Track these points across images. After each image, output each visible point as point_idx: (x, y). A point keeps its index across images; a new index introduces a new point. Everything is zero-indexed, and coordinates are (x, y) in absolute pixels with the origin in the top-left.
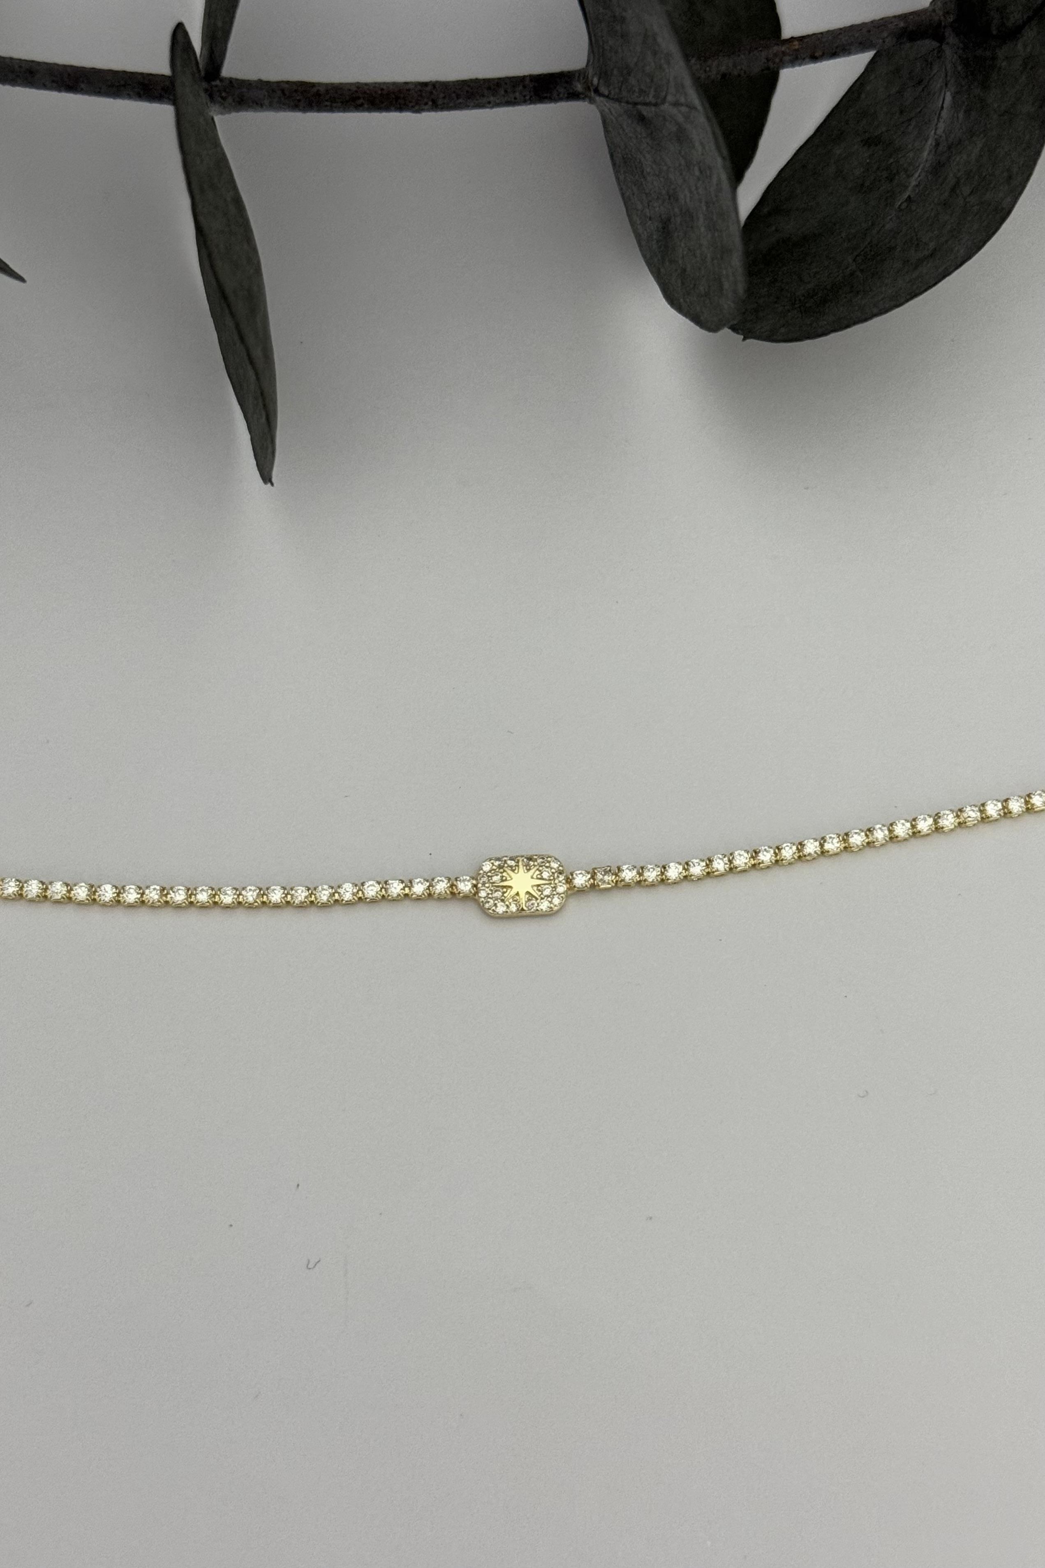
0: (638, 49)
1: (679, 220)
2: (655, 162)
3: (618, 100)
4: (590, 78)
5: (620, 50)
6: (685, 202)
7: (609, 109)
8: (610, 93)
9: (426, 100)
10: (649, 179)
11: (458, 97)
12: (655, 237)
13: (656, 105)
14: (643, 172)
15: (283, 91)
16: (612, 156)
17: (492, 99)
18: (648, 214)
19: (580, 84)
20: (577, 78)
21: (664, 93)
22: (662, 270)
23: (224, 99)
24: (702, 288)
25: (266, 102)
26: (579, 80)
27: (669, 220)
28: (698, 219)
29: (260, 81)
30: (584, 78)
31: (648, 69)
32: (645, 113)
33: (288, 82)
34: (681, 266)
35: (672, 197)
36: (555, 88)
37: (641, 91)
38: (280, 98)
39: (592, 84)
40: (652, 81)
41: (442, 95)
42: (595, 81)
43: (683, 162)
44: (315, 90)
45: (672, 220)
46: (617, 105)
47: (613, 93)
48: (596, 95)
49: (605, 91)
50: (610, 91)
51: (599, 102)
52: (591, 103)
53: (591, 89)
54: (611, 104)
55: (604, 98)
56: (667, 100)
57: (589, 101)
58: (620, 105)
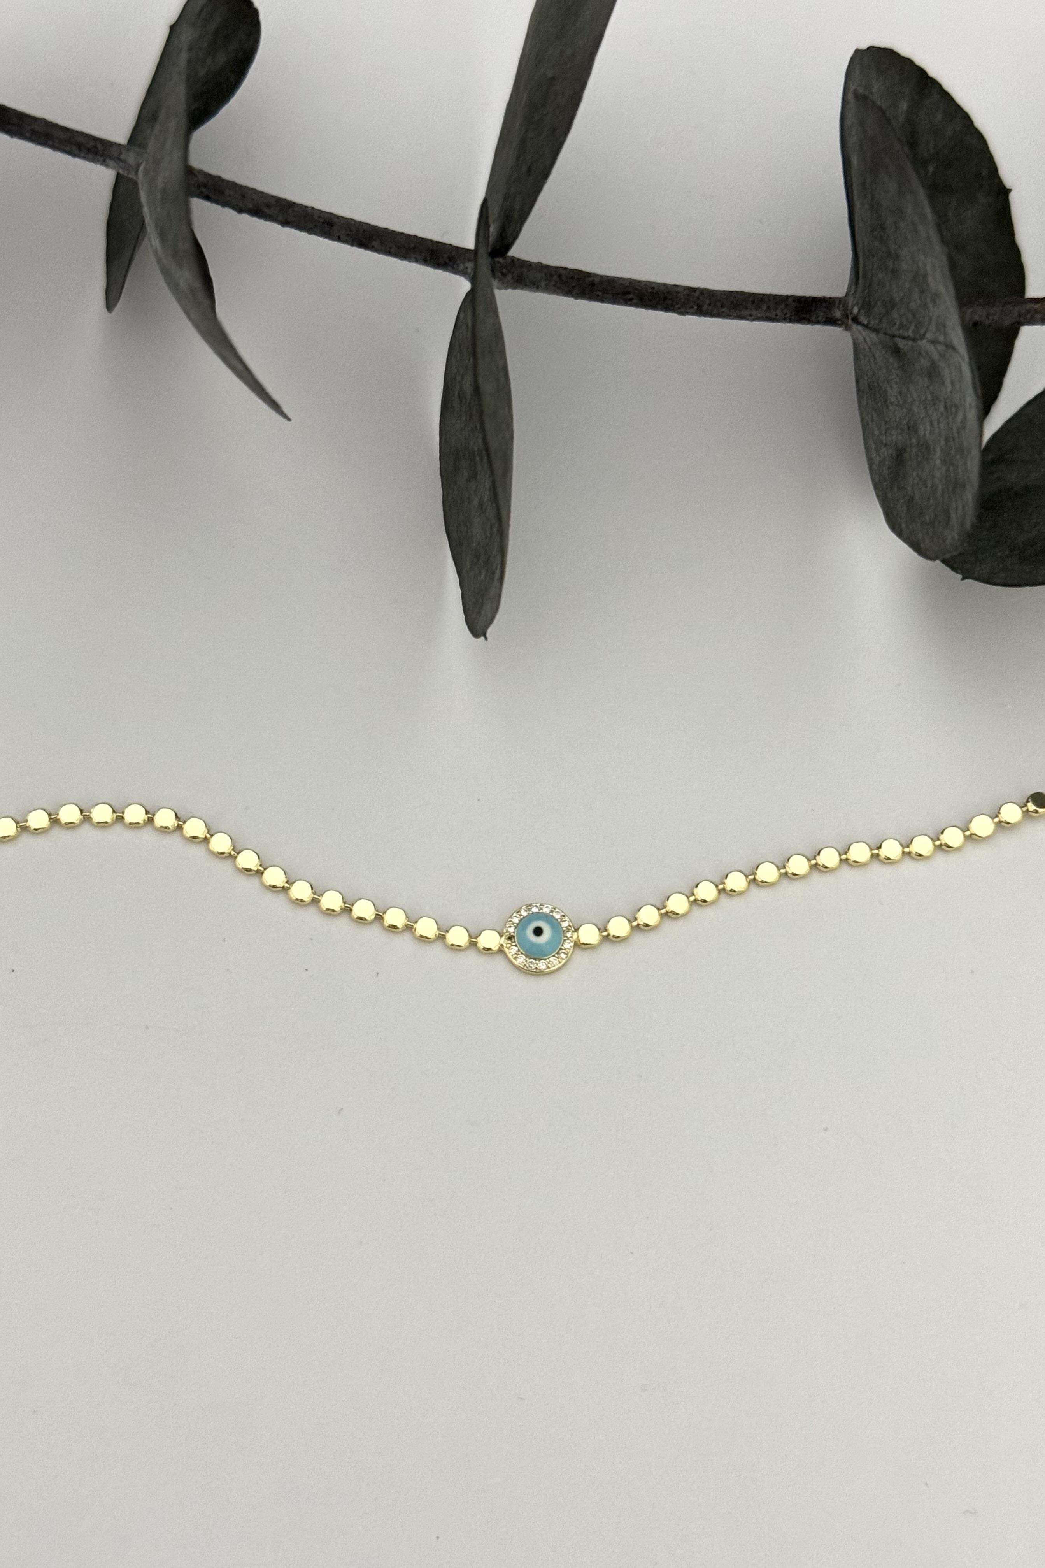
1: (914, 450)
2: (900, 393)
3: (876, 331)
4: (849, 307)
5: (888, 285)
6: (925, 434)
7: (865, 339)
8: (869, 323)
9: (691, 305)
10: (891, 408)
11: (722, 306)
12: (887, 463)
13: (914, 340)
14: (886, 401)
15: (560, 276)
16: (857, 381)
17: (754, 312)
18: (884, 442)
19: (839, 310)
20: (837, 306)
21: (924, 330)
22: (889, 495)
23: (504, 275)
24: (927, 518)
25: (543, 284)
26: (838, 307)
27: (905, 449)
28: (935, 451)
29: (541, 264)
30: (843, 306)
31: (913, 306)
32: (901, 346)
33: (566, 269)
34: (909, 493)
35: (912, 428)
36: (815, 310)
37: (902, 326)
38: (556, 282)
39: (851, 313)
40: (914, 317)
41: (708, 302)
42: (855, 310)
44: (590, 279)
45: (908, 449)
46: (874, 335)
47: (872, 323)
48: (854, 323)
49: (864, 320)
50: (870, 321)
51: (855, 330)
52: (846, 330)
53: (850, 318)
54: (868, 333)
55: (863, 327)
56: (926, 337)
57: (844, 328)
58: (877, 335)
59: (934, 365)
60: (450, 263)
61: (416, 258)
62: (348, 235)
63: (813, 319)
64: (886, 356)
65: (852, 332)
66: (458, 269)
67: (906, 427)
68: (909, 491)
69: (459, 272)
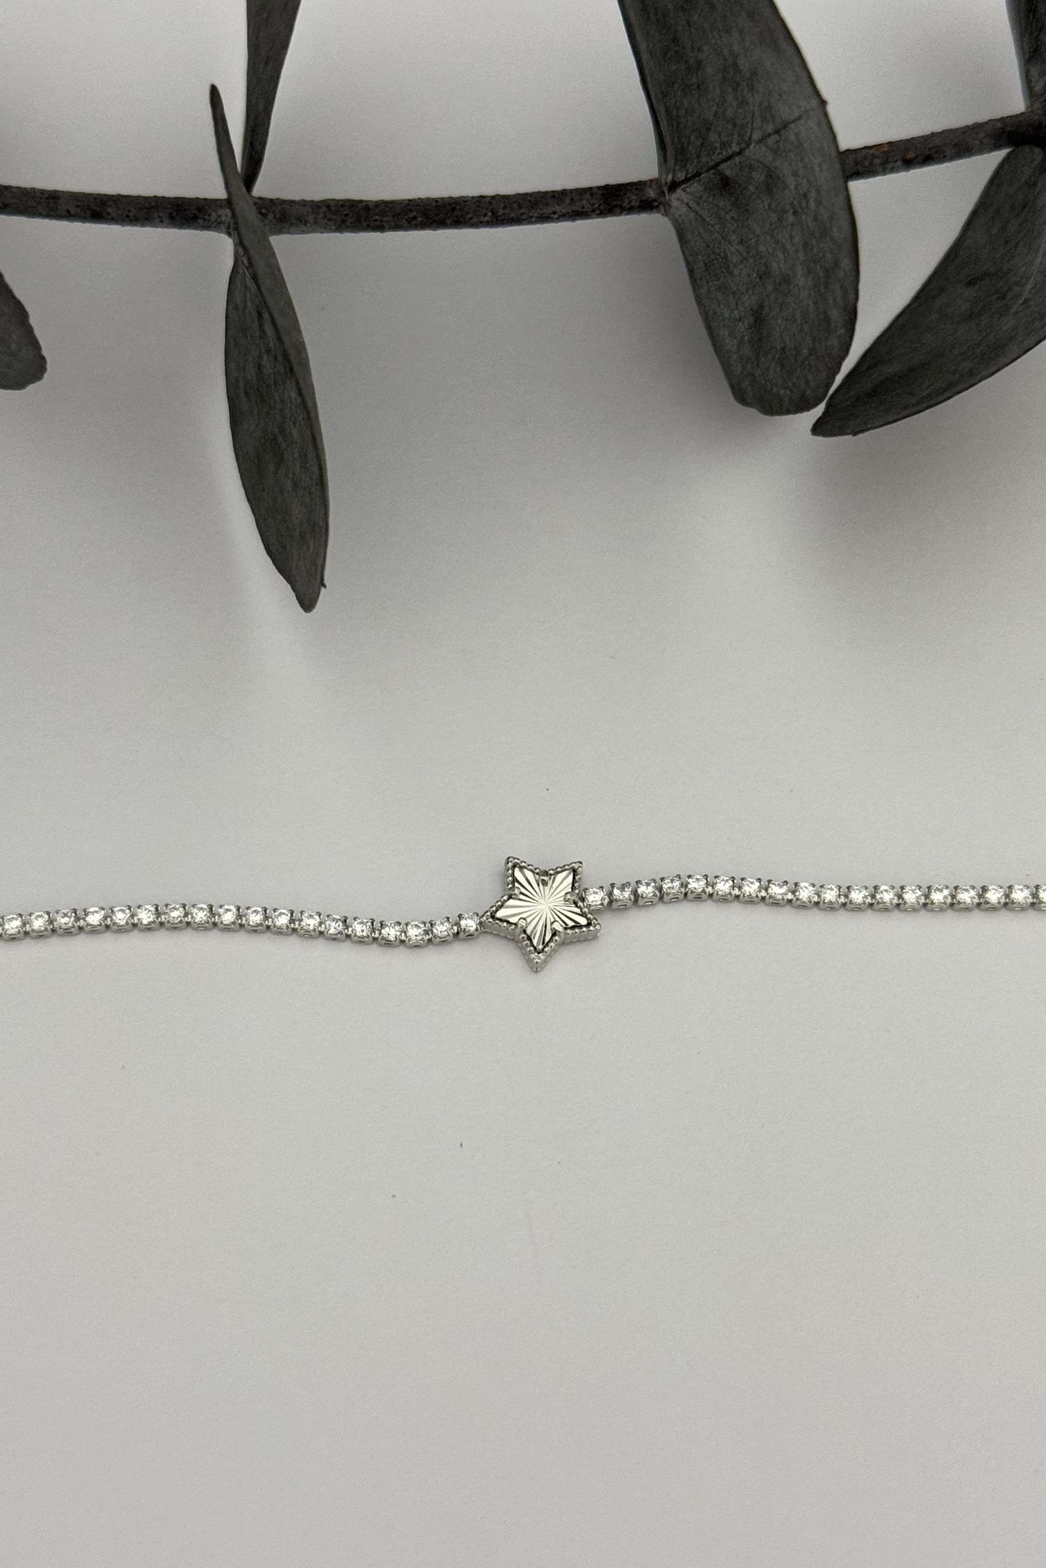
0: (718, 92)
1: (772, 297)
4: (663, 183)
5: (696, 106)
6: (779, 268)
7: (687, 204)
8: (687, 174)
9: (485, 211)
10: (736, 272)
14: (728, 267)
15: (328, 206)
16: (691, 272)
17: (558, 208)
18: (738, 317)
21: (749, 134)
23: (264, 215)
25: (310, 218)
26: (651, 187)
29: (303, 201)
30: (656, 183)
31: (730, 113)
32: (728, 173)
33: (333, 200)
35: (764, 275)
37: (724, 145)
38: (325, 214)
39: (666, 185)
40: (735, 125)
45: (766, 302)
46: (695, 185)
47: (690, 171)
48: (672, 194)
49: (681, 176)
50: (688, 170)
51: (675, 203)
52: (666, 214)
53: (666, 191)
54: (688, 190)
55: (682, 187)
56: (753, 139)
57: (663, 210)
58: (699, 181)
59: (769, 170)
60: (201, 216)
61: (160, 217)
62: (77, 206)
63: (626, 204)
64: (715, 202)
65: (673, 210)
66: (209, 220)
67: (758, 280)
68: (779, 346)
69: (212, 224)
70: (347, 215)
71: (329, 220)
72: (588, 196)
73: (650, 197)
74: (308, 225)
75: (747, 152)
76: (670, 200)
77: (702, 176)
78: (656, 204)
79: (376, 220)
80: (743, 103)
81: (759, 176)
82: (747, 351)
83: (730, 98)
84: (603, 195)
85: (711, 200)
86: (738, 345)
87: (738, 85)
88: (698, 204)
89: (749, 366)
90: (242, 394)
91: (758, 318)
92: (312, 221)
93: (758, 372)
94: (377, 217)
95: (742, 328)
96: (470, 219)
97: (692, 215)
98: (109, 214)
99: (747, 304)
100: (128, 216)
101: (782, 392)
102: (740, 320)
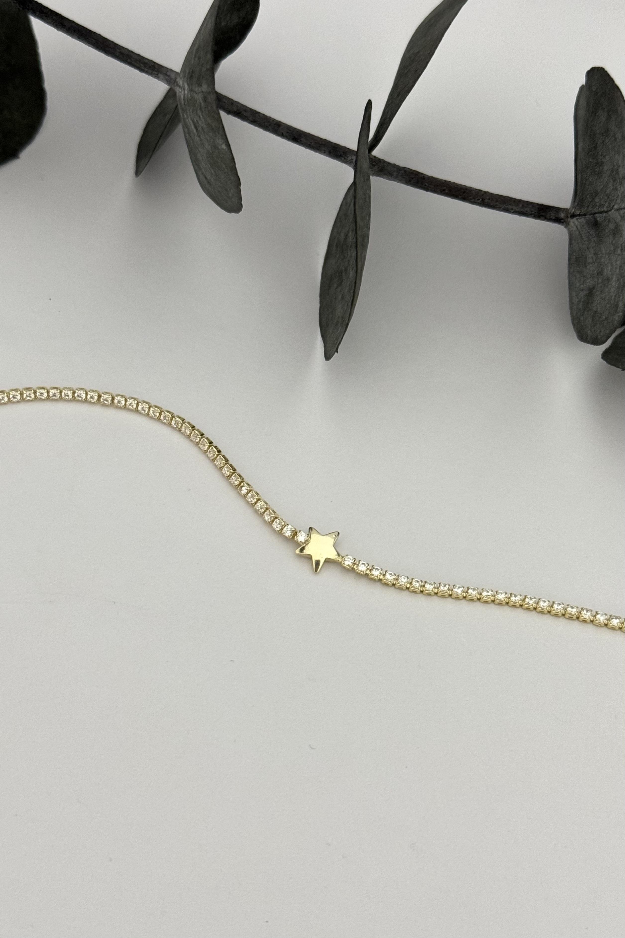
0: (606, 179)
1: (599, 285)
2: (595, 254)
3: (585, 215)
5: (594, 182)
6: (607, 273)
9: (479, 198)
10: (588, 267)
11: (497, 201)
12: (582, 301)
13: (606, 212)
14: (585, 263)
15: (405, 171)
16: (570, 259)
17: (514, 207)
18: (582, 288)
20: (563, 211)
21: (613, 204)
23: (374, 166)
24: (604, 317)
25: (395, 174)
26: (564, 213)
27: (594, 288)
28: (612, 278)
29: (394, 164)
30: (567, 211)
31: (608, 191)
32: (598, 219)
33: (409, 169)
35: (600, 273)
36: (549, 211)
37: (600, 205)
38: (403, 174)
40: (608, 197)
41: (488, 197)
43: (612, 249)
44: (423, 175)
45: (596, 286)
46: (583, 219)
47: (583, 211)
48: (571, 219)
49: (578, 212)
50: (581, 211)
51: (571, 224)
52: (566, 227)
53: (569, 217)
54: (579, 220)
55: (576, 218)
56: (614, 208)
57: (565, 226)
58: (585, 218)
59: (617, 225)
60: (344, 156)
61: (325, 150)
62: (288, 132)
63: (548, 216)
64: (589, 231)
65: (570, 227)
66: (347, 160)
67: (596, 274)
68: (594, 309)
69: (348, 161)
70: (413, 178)
71: (404, 178)
72: (530, 207)
73: (560, 217)
74: (393, 177)
75: (610, 213)
76: (570, 221)
77: (587, 216)
78: (562, 221)
79: (425, 185)
80: (616, 189)
81: (612, 226)
82: (581, 306)
83: (610, 185)
84: (538, 208)
85: (587, 229)
86: (578, 301)
87: (615, 180)
88: (581, 228)
89: (579, 313)
90: (335, 246)
91: (591, 293)
92: (395, 175)
93: (582, 319)
94: (426, 184)
95: (582, 294)
96: (471, 199)
97: (577, 232)
98: (301, 141)
99: (588, 284)
100: (310, 145)
101: (589, 332)
102: (582, 290)
